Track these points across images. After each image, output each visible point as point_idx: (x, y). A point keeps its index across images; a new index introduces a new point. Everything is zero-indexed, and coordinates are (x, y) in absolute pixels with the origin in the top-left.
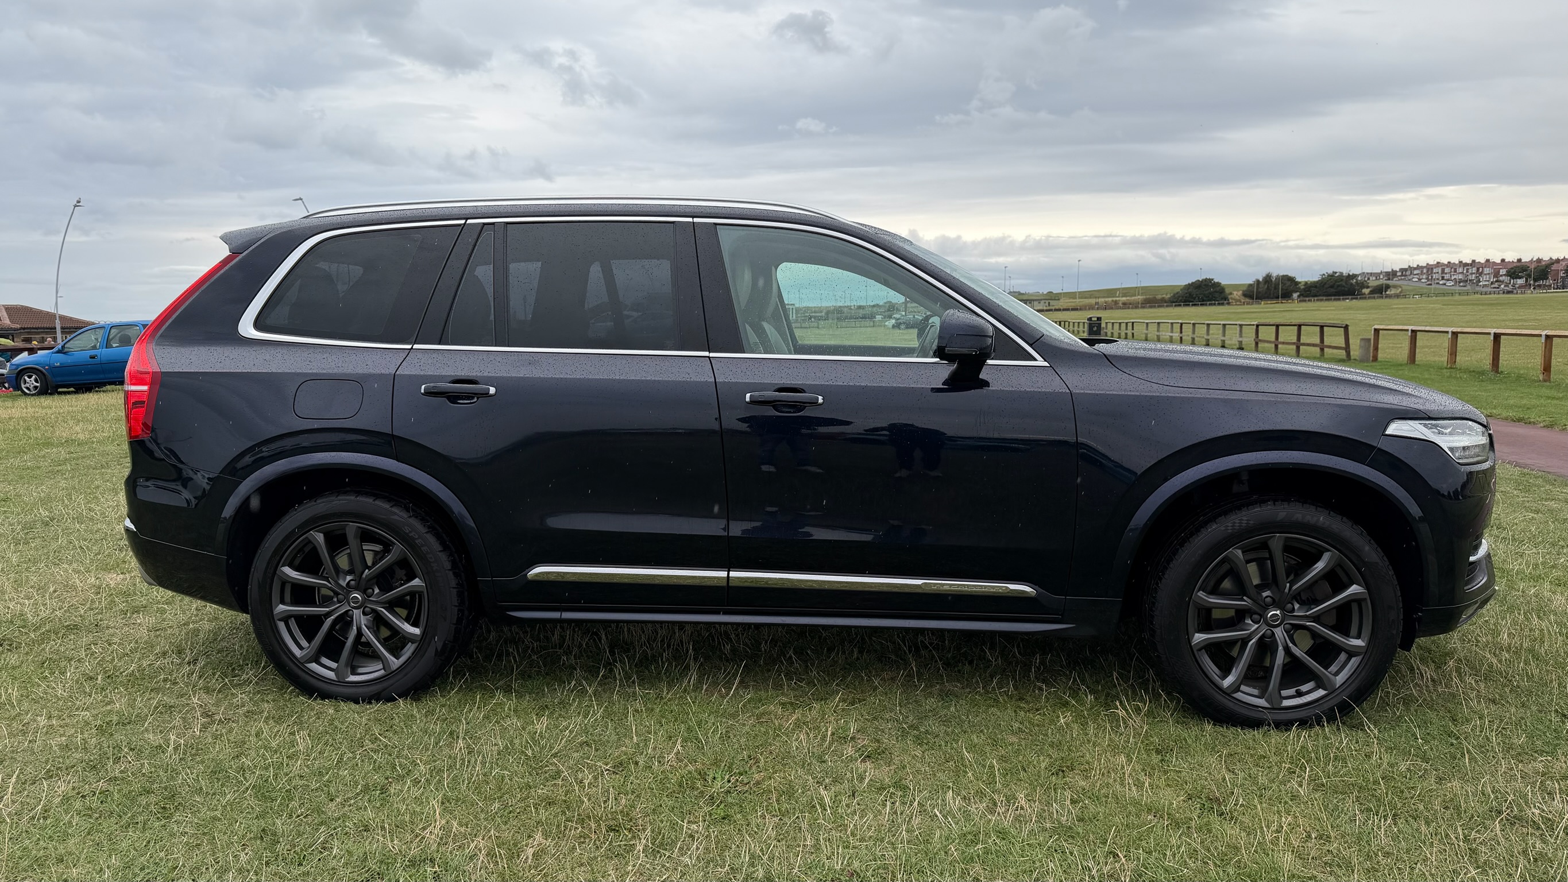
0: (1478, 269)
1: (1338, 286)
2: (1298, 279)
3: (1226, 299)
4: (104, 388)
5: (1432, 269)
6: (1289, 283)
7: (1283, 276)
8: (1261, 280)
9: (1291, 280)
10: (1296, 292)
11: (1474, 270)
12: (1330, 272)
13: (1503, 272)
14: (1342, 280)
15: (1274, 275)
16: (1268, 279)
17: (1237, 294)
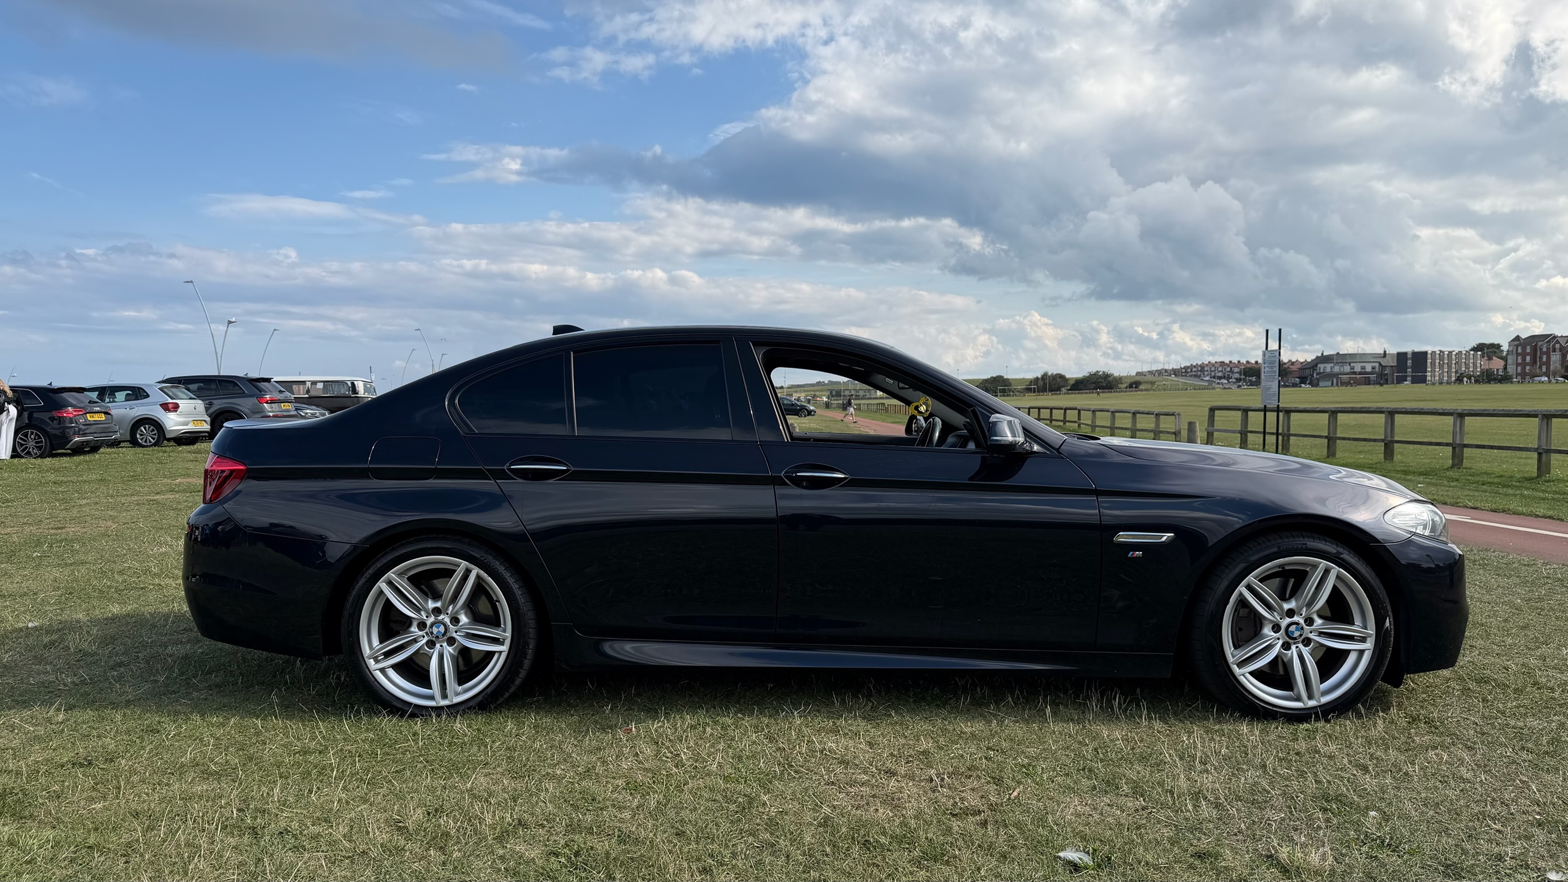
0: (1231, 368)
1: (1099, 382)
2: (1068, 376)
5: (1204, 367)
6: (1061, 380)
7: (1057, 374)
8: (1040, 376)
9: (1061, 377)
10: (1063, 387)
12: (1094, 371)
14: (1101, 378)
15: (1050, 374)
16: (1045, 376)
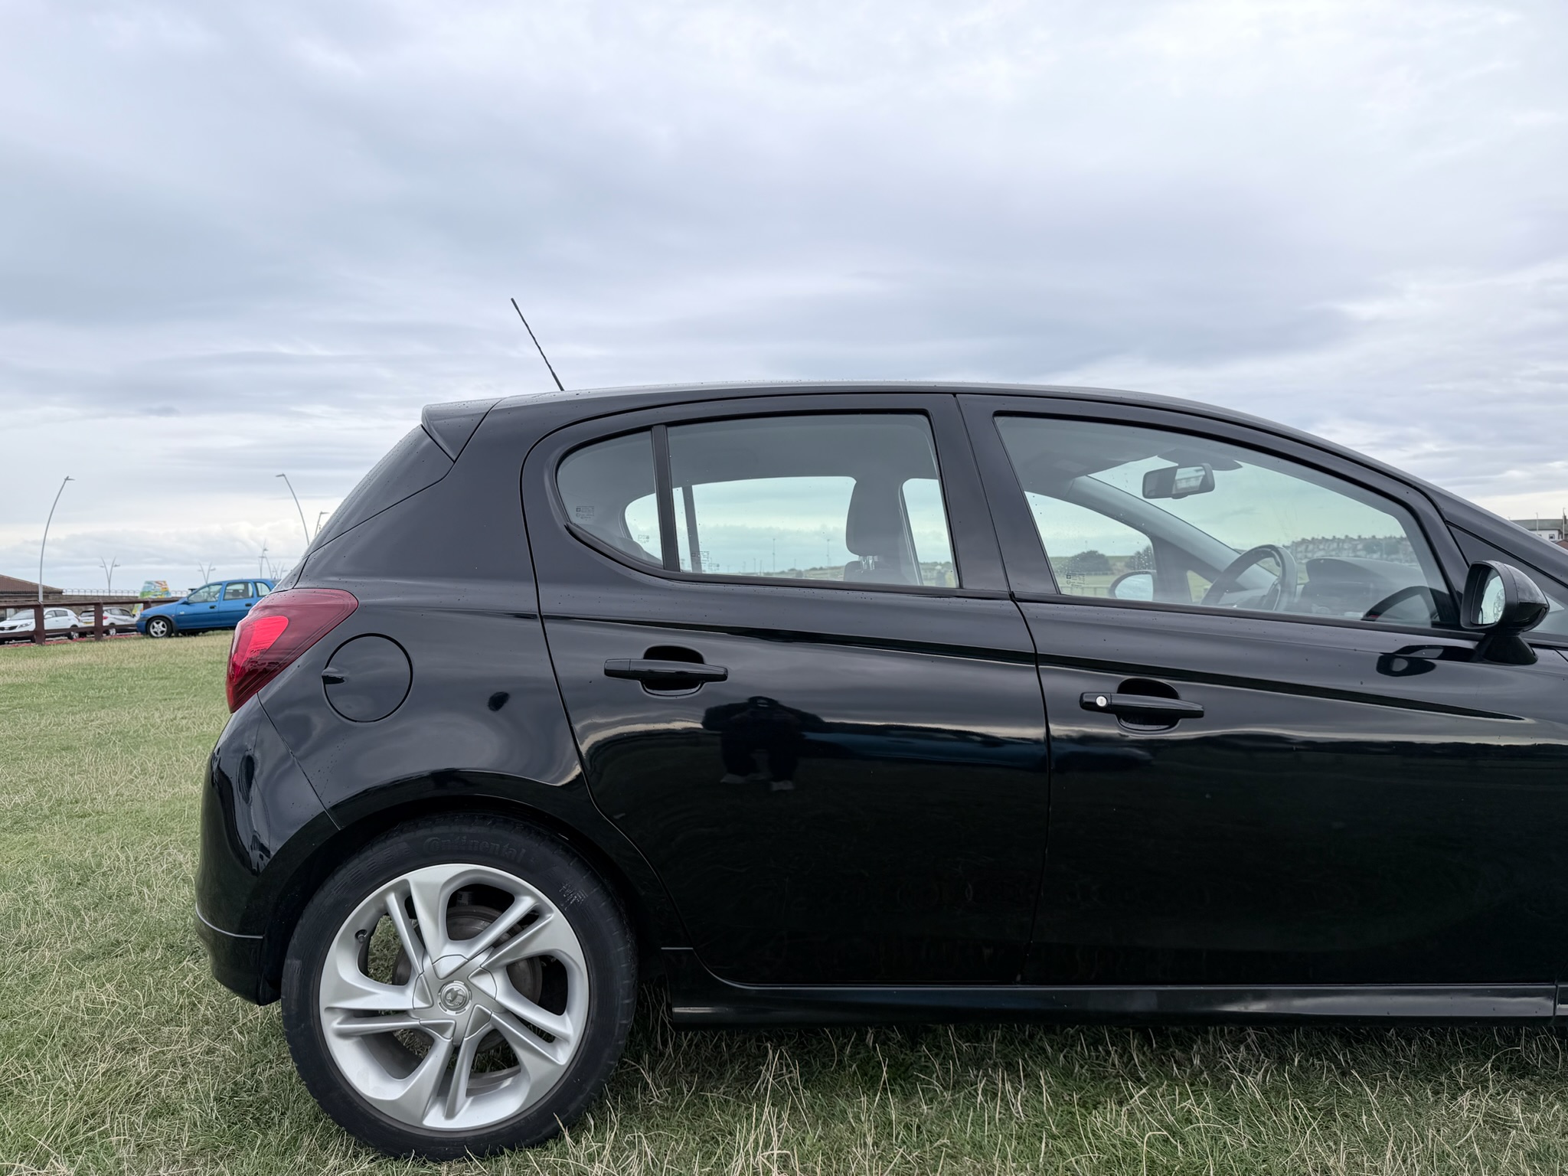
3: (1110, 569)
4: (206, 633)
11: (1335, 545)
13: (1360, 547)
17: (1120, 565)
